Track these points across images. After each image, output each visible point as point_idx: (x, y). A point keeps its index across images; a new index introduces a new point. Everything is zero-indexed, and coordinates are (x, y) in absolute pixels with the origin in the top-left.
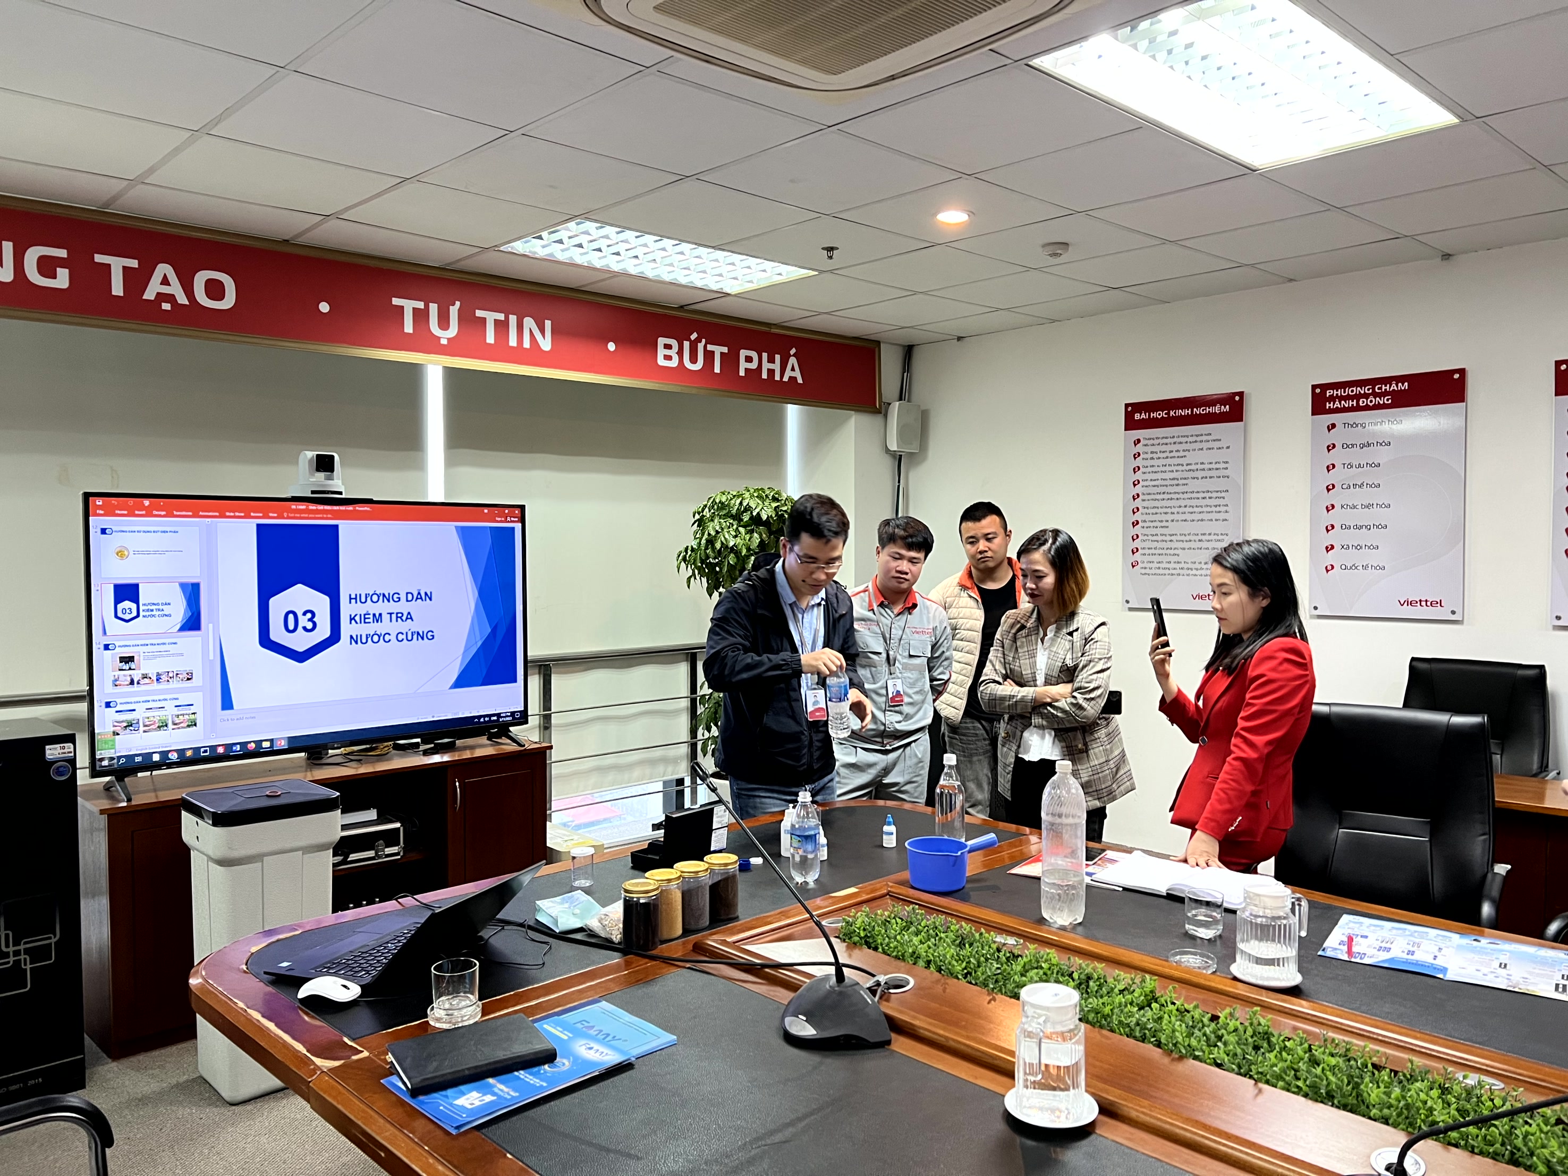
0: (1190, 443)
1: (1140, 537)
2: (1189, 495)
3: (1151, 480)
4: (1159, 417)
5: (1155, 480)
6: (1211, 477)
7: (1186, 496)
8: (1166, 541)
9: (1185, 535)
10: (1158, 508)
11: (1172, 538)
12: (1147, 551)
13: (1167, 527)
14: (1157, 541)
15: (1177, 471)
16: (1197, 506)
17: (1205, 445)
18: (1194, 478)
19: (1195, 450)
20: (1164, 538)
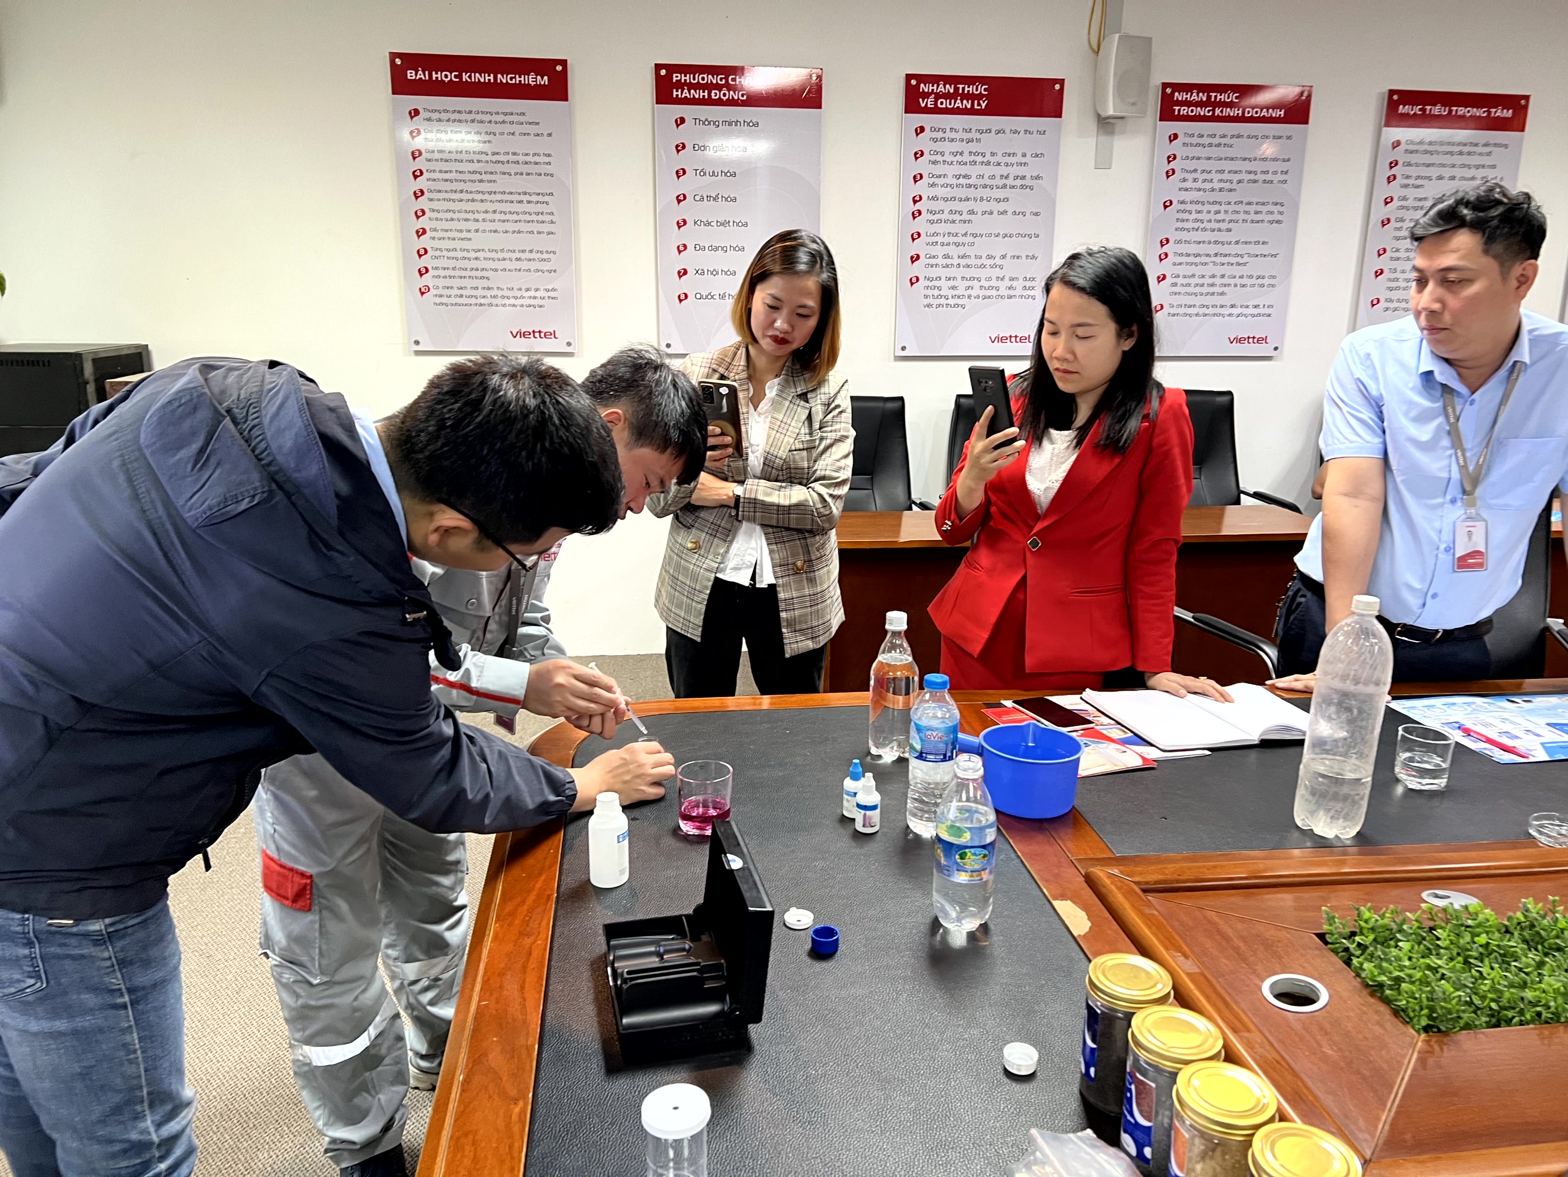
0: (496, 123)
1: (430, 252)
2: (499, 197)
3: (441, 171)
4: (447, 80)
5: (446, 172)
6: (528, 174)
7: (493, 197)
8: (469, 259)
9: (496, 251)
10: (454, 212)
11: (478, 254)
12: (442, 273)
13: (470, 239)
14: (457, 259)
15: (479, 161)
16: (510, 213)
17: (518, 129)
18: (504, 173)
19: (503, 134)
20: (465, 254)
